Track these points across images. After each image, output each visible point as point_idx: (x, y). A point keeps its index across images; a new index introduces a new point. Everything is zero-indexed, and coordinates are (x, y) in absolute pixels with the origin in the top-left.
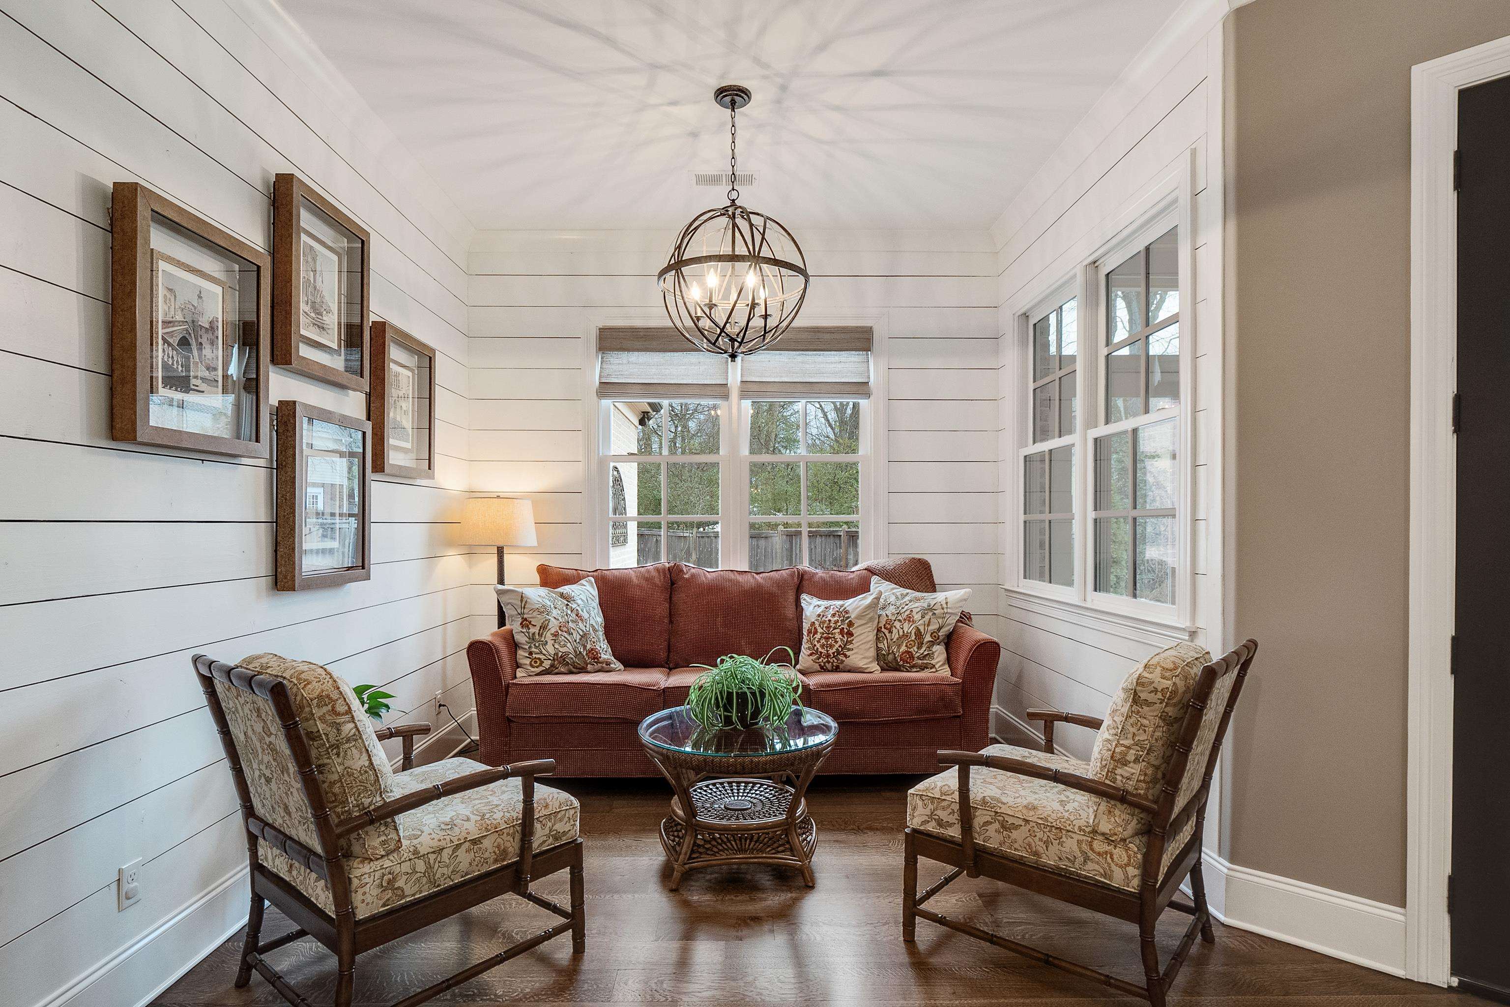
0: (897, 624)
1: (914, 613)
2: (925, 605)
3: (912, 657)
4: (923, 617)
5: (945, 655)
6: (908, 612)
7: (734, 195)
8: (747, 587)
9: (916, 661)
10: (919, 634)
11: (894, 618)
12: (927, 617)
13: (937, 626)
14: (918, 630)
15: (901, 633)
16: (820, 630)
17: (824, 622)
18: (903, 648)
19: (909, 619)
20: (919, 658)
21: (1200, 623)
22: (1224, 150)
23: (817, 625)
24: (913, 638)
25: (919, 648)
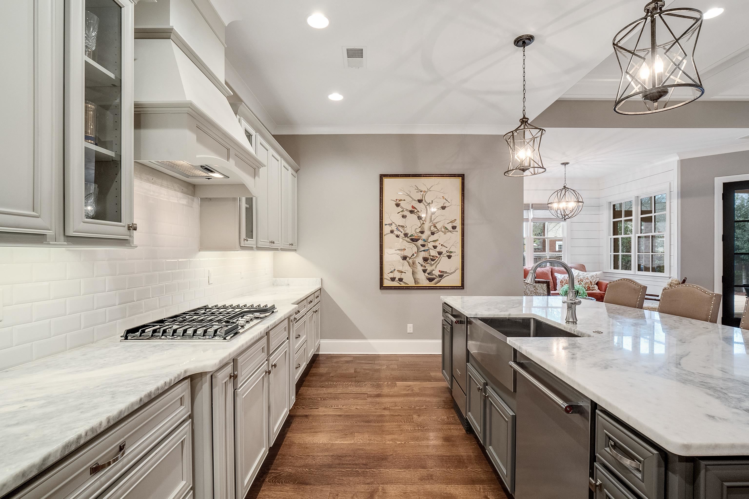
0: (584, 280)
1: (588, 277)
2: (591, 275)
3: (590, 288)
4: (591, 278)
5: (597, 287)
6: (587, 277)
7: (565, 185)
8: (540, 271)
9: (591, 289)
10: (591, 282)
11: (583, 279)
12: (592, 278)
13: (595, 280)
14: (591, 281)
15: (586, 282)
16: (564, 281)
17: (565, 280)
18: (587, 286)
19: (587, 279)
20: (591, 288)
21: (672, 276)
22: (678, 188)
23: (563, 280)
24: (590, 283)
25: (591, 285)
